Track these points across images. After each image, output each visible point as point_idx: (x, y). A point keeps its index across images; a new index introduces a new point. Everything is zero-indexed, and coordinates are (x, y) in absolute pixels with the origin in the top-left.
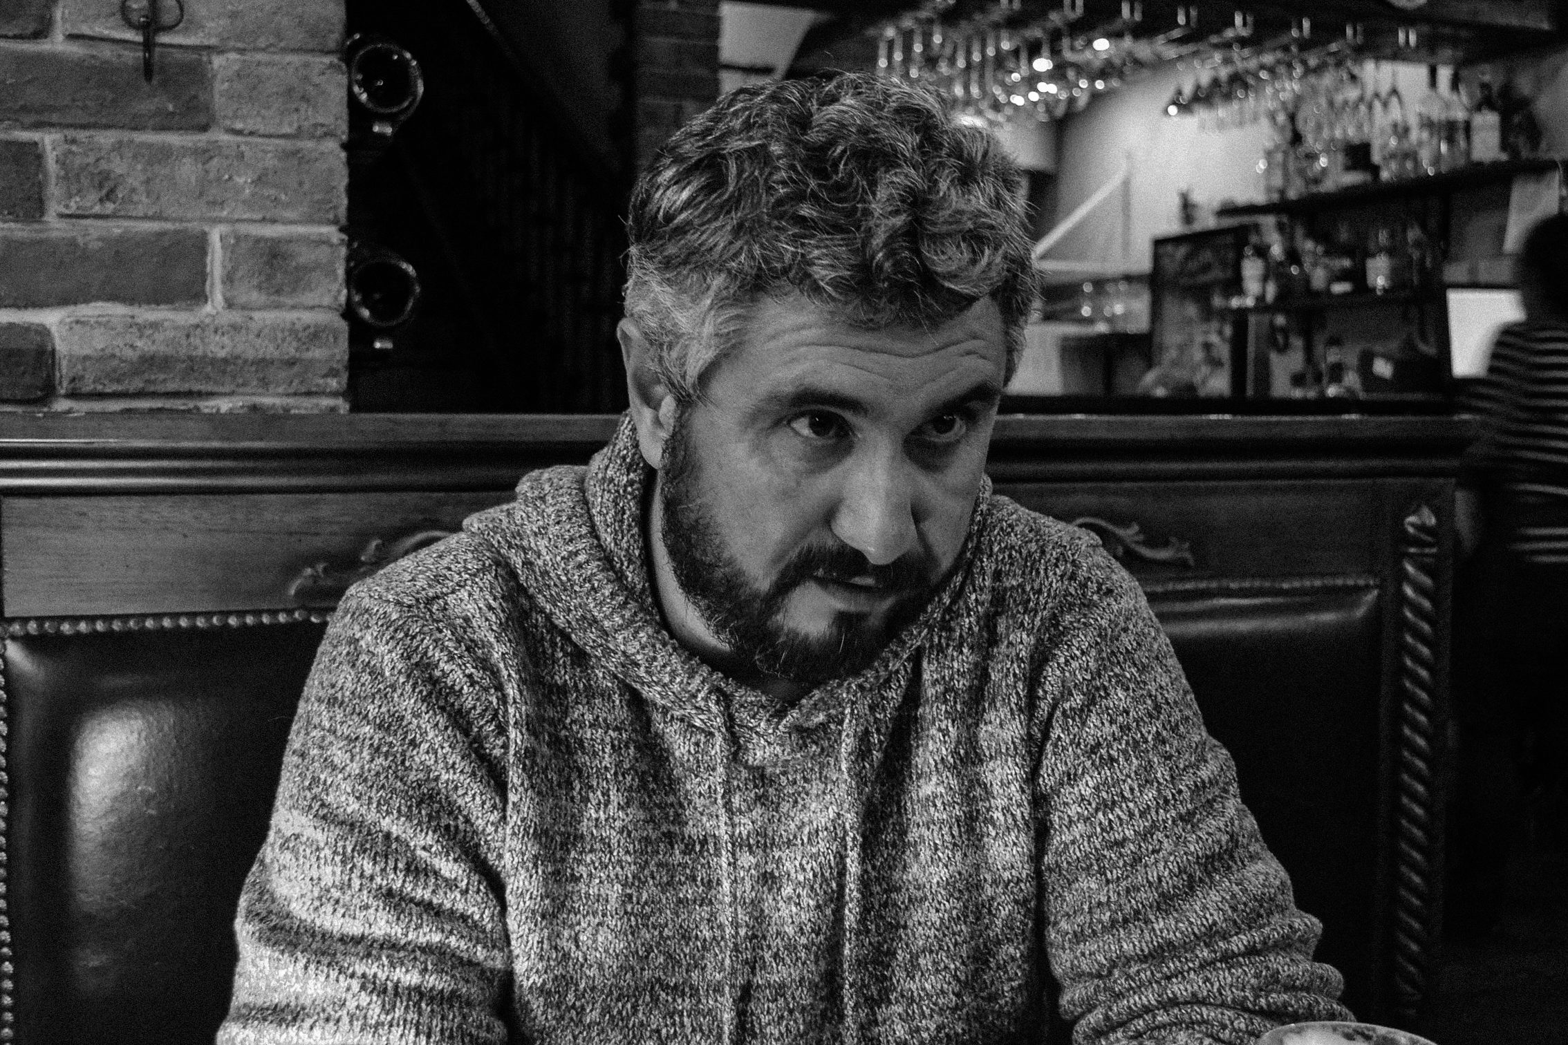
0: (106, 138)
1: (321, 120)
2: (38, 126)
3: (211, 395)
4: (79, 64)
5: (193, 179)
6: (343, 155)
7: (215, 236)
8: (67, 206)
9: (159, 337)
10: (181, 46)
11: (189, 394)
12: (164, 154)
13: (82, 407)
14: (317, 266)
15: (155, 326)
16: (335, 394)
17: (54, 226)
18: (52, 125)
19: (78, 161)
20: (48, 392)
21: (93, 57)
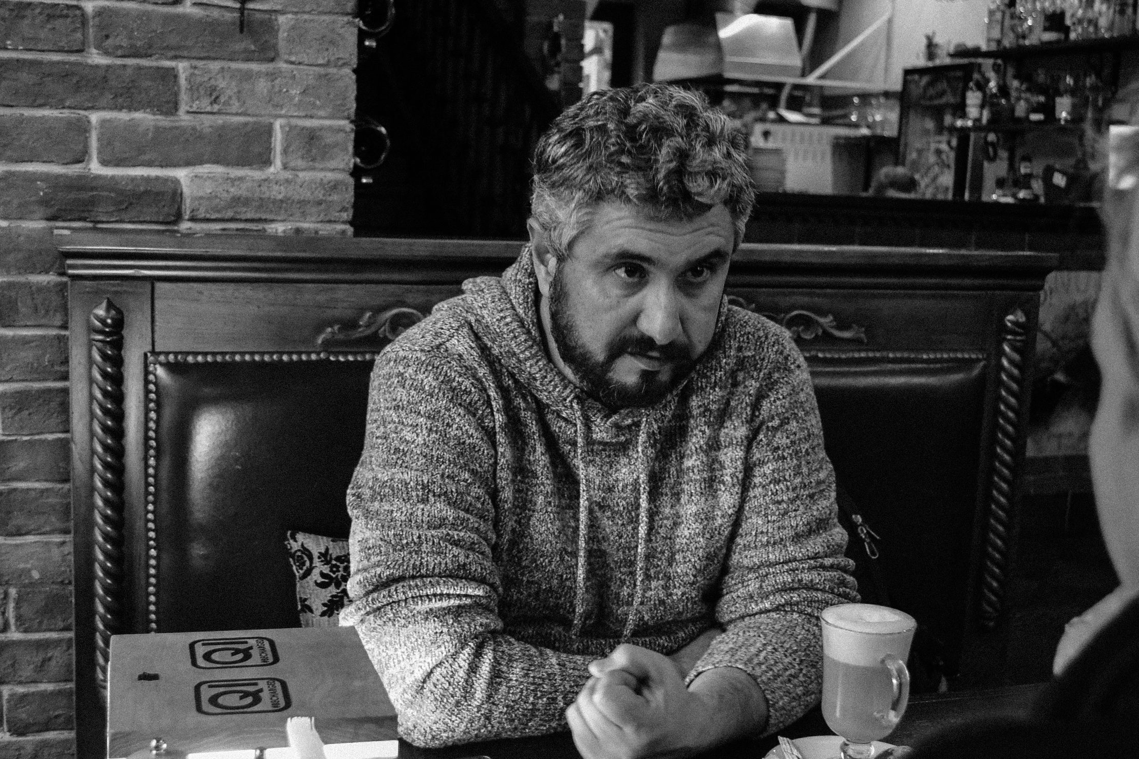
0: (215, 66)
1: (341, 55)
2: (175, 58)
3: (272, 221)
4: (200, 21)
5: (265, 91)
6: (354, 77)
7: (278, 124)
8: (191, 107)
9: (244, 186)
10: (259, 10)
11: (260, 220)
12: (248, 76)
13: (197, 227)
14: (336, 145)
15: (241, 179)
16: (344, 222)
17: (183, 118)
18: (184, 57)
19: (199, 79)
20: (178, 217)
21: (208, 16)
